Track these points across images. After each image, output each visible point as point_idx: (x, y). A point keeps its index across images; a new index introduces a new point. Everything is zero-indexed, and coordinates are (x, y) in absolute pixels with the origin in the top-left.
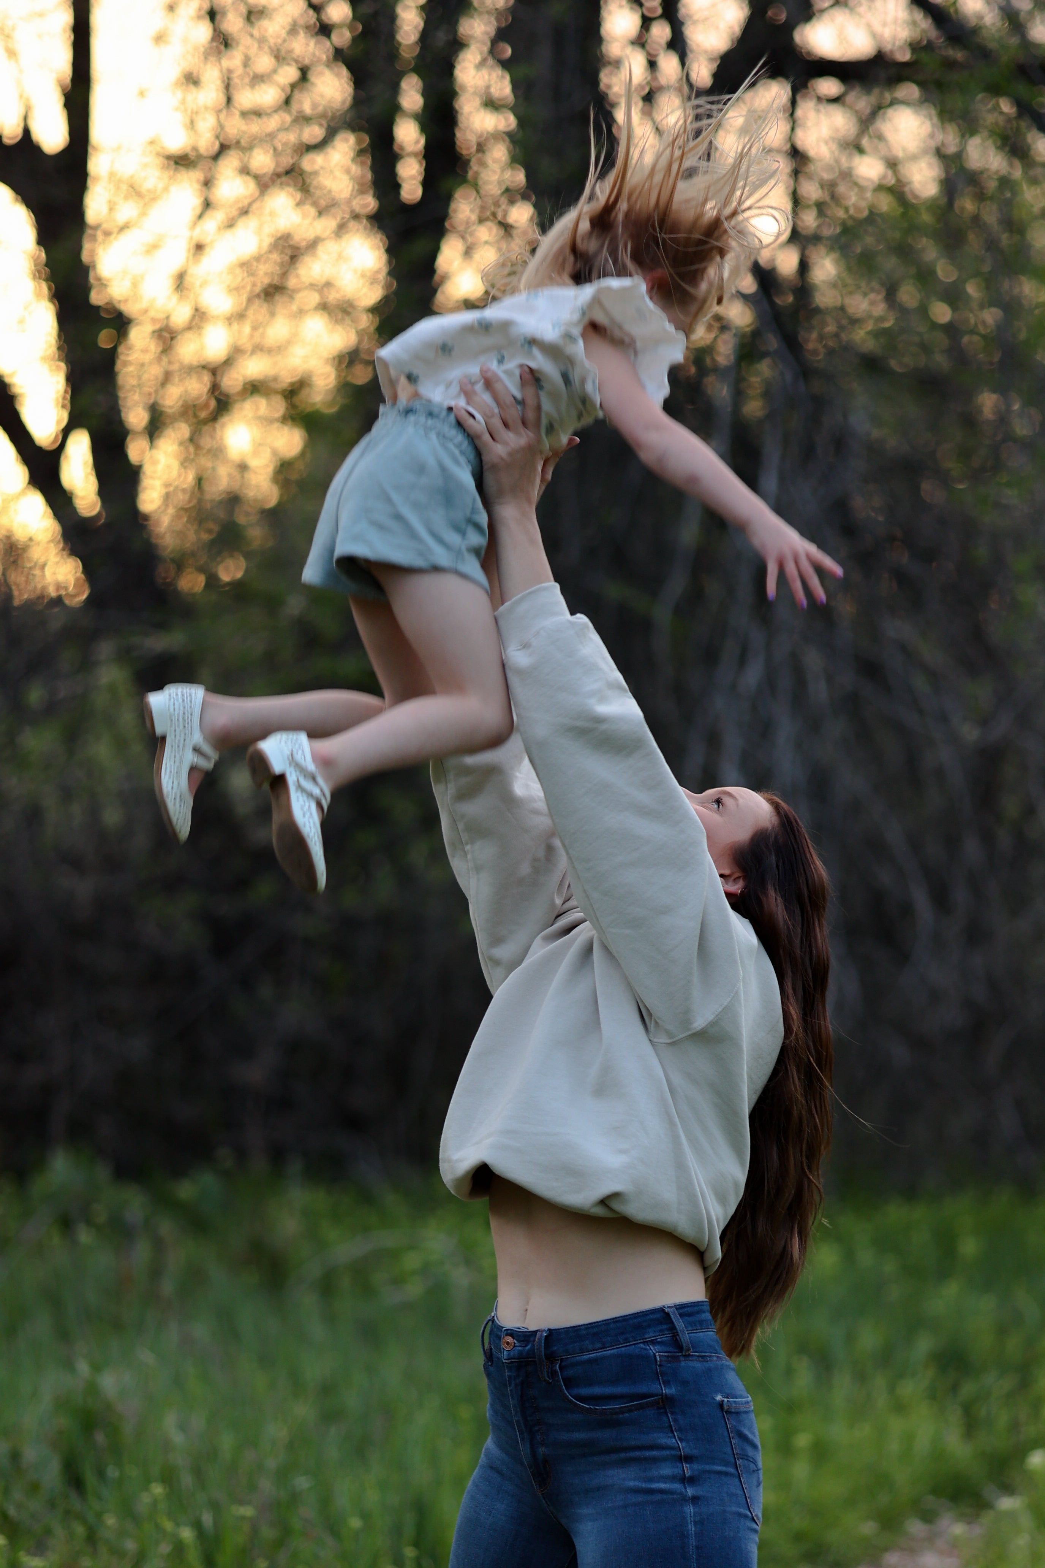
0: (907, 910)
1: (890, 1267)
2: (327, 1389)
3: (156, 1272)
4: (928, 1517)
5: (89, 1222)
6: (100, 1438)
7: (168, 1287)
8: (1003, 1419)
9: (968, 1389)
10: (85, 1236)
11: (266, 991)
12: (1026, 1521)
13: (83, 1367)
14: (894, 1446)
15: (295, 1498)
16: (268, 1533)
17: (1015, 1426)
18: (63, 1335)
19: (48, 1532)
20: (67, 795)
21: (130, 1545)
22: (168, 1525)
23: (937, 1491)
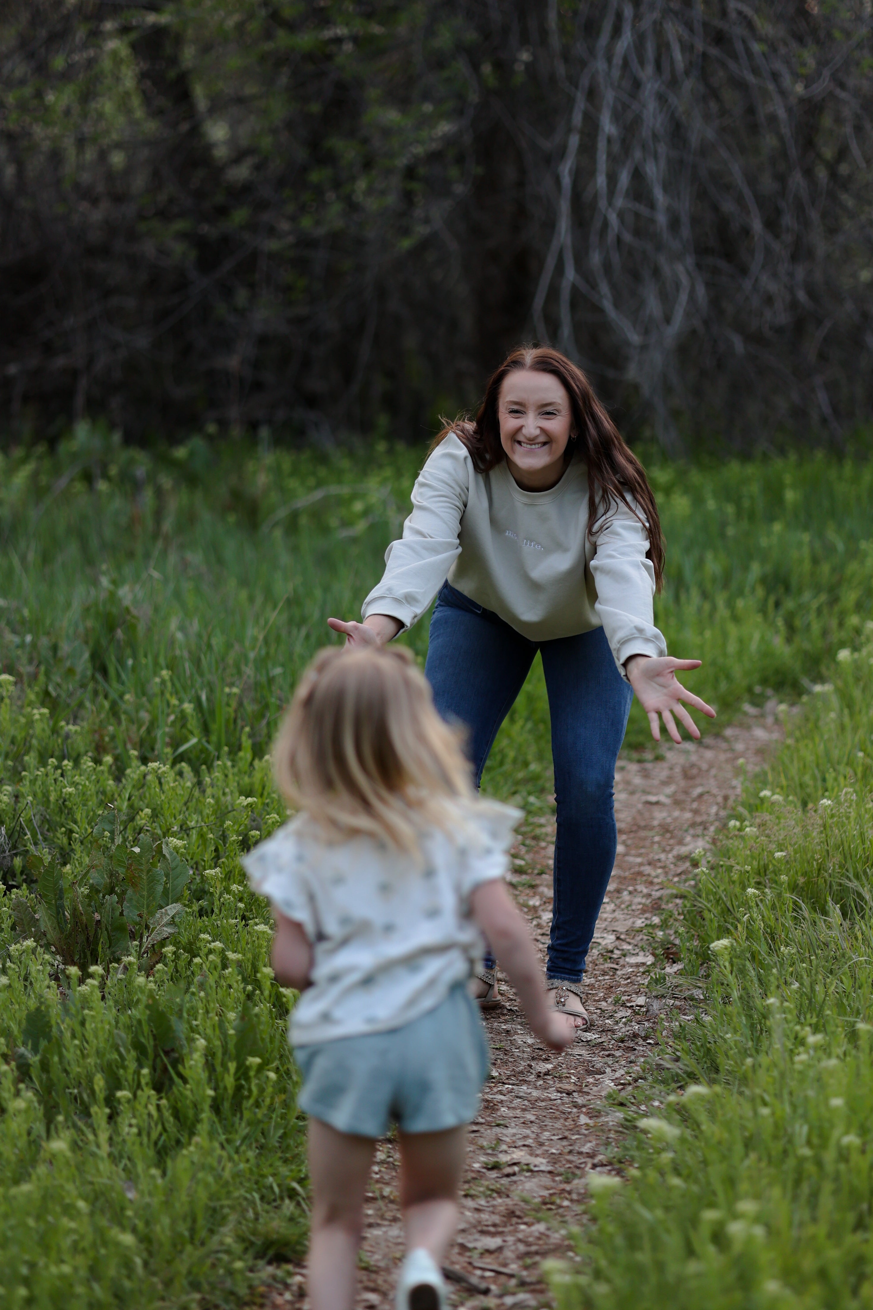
0: (746, 232)
1: (730, 509)
2: (293, 602)
3: (159, 515)
4: (758, 701)
5: (105, 476)
6: (120, 634)
7: (167, 525)
8: (816, 628)
9: (789, 604)
10: (102, 486)
11: (242, 296)
12: (835, 702)
13: (105, 581)
14: (732, 648)
15: (271, 681)
16: (250, 708)
17: (825, 633)
18: (89, 560)
19: (81, 705)
20: (81, 142)
21: (145, 716)
22: (174, 701)
23: (764, 681)
